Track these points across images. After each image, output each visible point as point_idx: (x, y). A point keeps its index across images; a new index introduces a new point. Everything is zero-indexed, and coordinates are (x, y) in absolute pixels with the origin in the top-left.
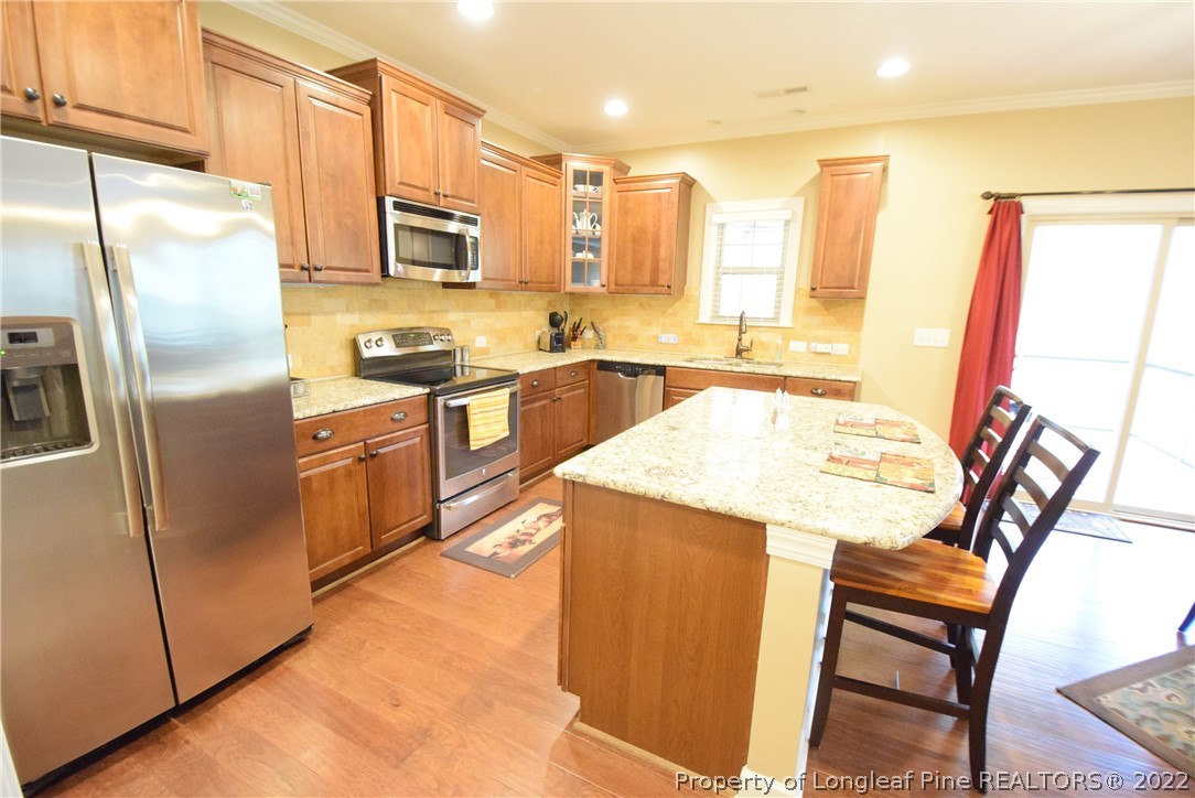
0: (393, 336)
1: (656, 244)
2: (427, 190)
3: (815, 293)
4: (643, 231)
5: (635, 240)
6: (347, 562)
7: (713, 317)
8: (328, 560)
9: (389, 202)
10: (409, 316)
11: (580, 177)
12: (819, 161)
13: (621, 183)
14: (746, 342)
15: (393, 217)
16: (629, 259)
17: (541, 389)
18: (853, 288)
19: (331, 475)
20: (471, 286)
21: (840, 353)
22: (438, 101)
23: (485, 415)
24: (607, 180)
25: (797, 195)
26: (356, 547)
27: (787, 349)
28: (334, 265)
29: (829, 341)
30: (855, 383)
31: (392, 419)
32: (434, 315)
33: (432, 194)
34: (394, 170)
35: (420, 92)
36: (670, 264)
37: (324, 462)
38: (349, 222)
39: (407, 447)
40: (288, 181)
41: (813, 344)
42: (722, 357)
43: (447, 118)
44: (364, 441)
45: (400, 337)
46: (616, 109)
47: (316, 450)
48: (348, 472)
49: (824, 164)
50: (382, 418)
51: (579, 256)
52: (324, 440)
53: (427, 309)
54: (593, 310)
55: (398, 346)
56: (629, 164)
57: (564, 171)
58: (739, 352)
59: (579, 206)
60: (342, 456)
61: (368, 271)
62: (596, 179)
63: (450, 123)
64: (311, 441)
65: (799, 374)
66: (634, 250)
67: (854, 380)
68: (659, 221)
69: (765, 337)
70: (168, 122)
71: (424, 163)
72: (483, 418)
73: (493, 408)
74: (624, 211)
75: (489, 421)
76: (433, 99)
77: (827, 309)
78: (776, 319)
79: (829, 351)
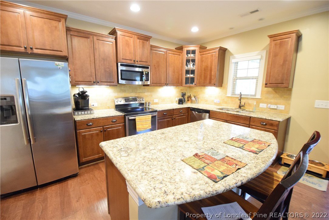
0: (125, 99)
1: (211, 71)
2: (131, 60)
3: (267, 86)
4: (207, 67)
5: (205, 70)
6: (96, 158)
7: (232, 94)
8: (91, 156)
9: (119, 64)
10: (132, 94)
11: (188, 52)
12: (268, 36)
13: (201, 52)
14: (242, 104)
15: (120, 68)
16: (203, 76)
17: (168, 115)
18: (283, 84)
19: (92, 135)
20: (148, 85)
21: (281, 109)
22: (135, 36)
23: (141, 122)
24: (197, 52)
25: (264, 49)
26: (100, 154)
27: (259, 106)
28: (103, 81)
29: (276, 104)
30: (279, 121)
31: (112, 121)
32: (140, 94)
33: (133, 61)
34: (120, 56)
35: (129, 34)
36: (215, 77)
37: (90, 131)
38: (108, 70)
39: (117, 129)
40: (90, 61)
41: (269, 105)
42: (234, 108)
43: (138, 40)
44: (103, 126)
45: (127, 99)
46: (195, 30)
47: (87, 128)
48: (97, 134)
49: (270, 37)
50: (109, 121)
51: (188, 76)
52: (90, 125)
53: (138, 92)
54: (195, 92)
55: (126, 102)
56: (206, 46)
57: (183, 51)
58: (240, 107)
59: (188, 61)
60: (96, 130)
61: (113, 82)
62: (194, 52)
63: (139, 41)
64: (86, 126)
65: (256, 116)
66: (204, 73)
67: (278, 120)
68: (212, 63)
69: (250, 102)
70: (57, 50)
71: (130, 53)
72: (141, 123)
73: (144, 120)
74: (202, 61)
75: (143, 124)
76: (134, 36)
77: (276, 92)
78: (255, 95)
79: (276, 108)
